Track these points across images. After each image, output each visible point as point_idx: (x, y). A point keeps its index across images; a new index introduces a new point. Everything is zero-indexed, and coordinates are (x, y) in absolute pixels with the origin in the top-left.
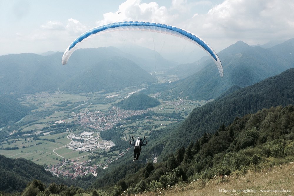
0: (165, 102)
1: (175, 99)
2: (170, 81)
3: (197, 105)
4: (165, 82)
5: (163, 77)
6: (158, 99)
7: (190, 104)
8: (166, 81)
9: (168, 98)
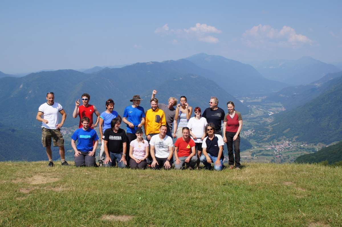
0: (260, 144)
1: (277, 141)
2: (271, 112)
3: (311, 150)
4: (263, 113)
5: (261, 107)
6: (249, 139)
7: (300, 150)
8: (265, 113)
9: (264, 138)
